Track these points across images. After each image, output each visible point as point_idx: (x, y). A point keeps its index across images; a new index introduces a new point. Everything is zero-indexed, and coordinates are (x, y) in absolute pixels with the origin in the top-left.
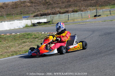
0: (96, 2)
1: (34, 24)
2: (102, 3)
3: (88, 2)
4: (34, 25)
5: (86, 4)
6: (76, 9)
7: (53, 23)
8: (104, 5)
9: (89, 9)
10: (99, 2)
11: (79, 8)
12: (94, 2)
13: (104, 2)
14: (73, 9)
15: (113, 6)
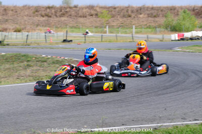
0: (47, 21)
2: (55, 23)
3: (35, 19)
5: (31, 21)
6: (18, 27)
8: (58, 26)
9: (39, 30)
10: (51, 21)
11: (23, 27)
12: (44, 21)
13: (59, 21)
14: (14, 27)
15: (72, 29)
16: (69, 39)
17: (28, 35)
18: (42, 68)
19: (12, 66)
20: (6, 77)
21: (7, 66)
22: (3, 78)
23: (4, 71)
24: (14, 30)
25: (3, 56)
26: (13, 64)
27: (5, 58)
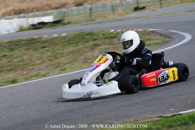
1: (33, 25)
4: (35, 27)
7: (69, 23)
16: (141, 6)
17: (91, 9)
18: (112, 46)
19: (76, 48)
20: (71, 63)
21: (71, 49)
22: (67, 63)
23: (68, 55)
24: (74, 5)
25: (64, 38)
26: (77, 45)
27: (66, 40)
